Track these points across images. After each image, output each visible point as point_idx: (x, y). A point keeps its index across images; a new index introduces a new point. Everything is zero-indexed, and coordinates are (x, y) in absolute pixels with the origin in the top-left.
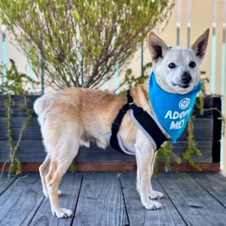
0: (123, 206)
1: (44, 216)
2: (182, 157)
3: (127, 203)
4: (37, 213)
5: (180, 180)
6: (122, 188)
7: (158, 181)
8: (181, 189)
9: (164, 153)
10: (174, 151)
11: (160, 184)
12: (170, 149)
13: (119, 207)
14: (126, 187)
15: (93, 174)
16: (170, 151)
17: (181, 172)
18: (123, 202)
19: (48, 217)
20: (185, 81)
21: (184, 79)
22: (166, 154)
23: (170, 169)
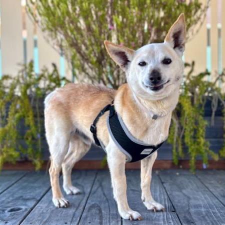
0: (166, 197)
1: (95, 204)
2: (219, 154)
3: (170, 194)
4: (88, 201)
5: (218, 176)
6: (163, 183)
7: (197, 177)
8: (220, 184)
9: (201, 150)
10: (211, 148)
11: (199, 179)
12: (207, 146)
13: (163, 197)
14: (165, 182)
15: (132, 171)
16: (208, 149)
17: (218, 169)
18: (165, 193)
19: (99, 205)
20: (153, 81)
21: (151, 79)
22: (203, 151)
23: (208, 166)
